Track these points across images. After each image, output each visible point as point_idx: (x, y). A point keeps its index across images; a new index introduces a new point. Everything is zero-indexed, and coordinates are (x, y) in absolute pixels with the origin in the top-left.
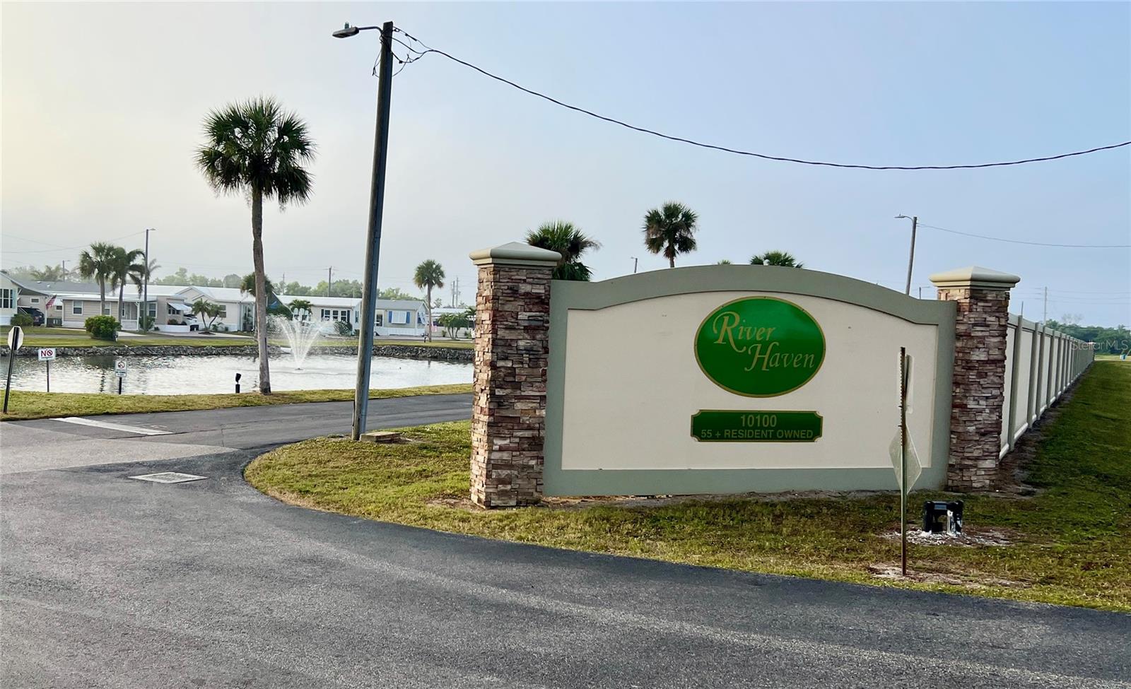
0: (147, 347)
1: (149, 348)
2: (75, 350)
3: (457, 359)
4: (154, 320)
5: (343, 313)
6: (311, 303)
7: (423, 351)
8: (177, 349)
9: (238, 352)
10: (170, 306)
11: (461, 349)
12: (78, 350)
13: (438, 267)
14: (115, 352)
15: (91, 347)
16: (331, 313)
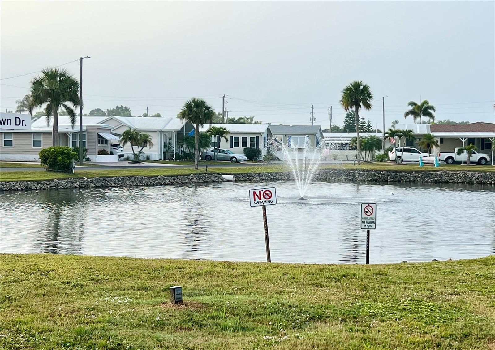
0: (105, 178)
1: (107, 179)
2: (38, 184)
3: (399, 181)
4: (86, 150)
5: (252, 139)
6: (227, 130)
7: (360, 174)
8: (133, 180)
9: (187, 181)
10: (99, 136)
11: (401, 172)
12: (40, 183)
13: (366, 88)
14: (76, 185)
15: (52, 180)
16: (240, 139)
